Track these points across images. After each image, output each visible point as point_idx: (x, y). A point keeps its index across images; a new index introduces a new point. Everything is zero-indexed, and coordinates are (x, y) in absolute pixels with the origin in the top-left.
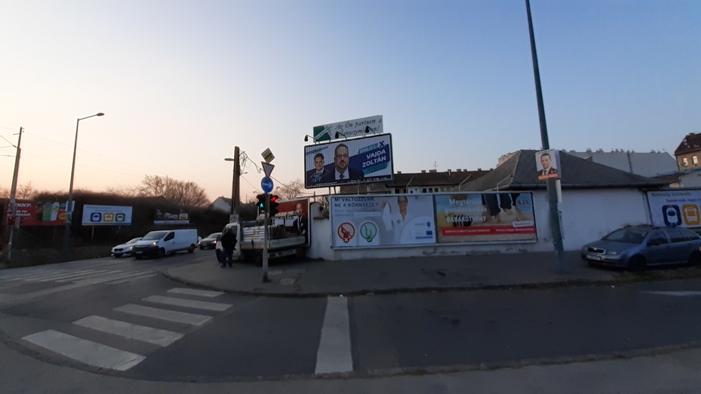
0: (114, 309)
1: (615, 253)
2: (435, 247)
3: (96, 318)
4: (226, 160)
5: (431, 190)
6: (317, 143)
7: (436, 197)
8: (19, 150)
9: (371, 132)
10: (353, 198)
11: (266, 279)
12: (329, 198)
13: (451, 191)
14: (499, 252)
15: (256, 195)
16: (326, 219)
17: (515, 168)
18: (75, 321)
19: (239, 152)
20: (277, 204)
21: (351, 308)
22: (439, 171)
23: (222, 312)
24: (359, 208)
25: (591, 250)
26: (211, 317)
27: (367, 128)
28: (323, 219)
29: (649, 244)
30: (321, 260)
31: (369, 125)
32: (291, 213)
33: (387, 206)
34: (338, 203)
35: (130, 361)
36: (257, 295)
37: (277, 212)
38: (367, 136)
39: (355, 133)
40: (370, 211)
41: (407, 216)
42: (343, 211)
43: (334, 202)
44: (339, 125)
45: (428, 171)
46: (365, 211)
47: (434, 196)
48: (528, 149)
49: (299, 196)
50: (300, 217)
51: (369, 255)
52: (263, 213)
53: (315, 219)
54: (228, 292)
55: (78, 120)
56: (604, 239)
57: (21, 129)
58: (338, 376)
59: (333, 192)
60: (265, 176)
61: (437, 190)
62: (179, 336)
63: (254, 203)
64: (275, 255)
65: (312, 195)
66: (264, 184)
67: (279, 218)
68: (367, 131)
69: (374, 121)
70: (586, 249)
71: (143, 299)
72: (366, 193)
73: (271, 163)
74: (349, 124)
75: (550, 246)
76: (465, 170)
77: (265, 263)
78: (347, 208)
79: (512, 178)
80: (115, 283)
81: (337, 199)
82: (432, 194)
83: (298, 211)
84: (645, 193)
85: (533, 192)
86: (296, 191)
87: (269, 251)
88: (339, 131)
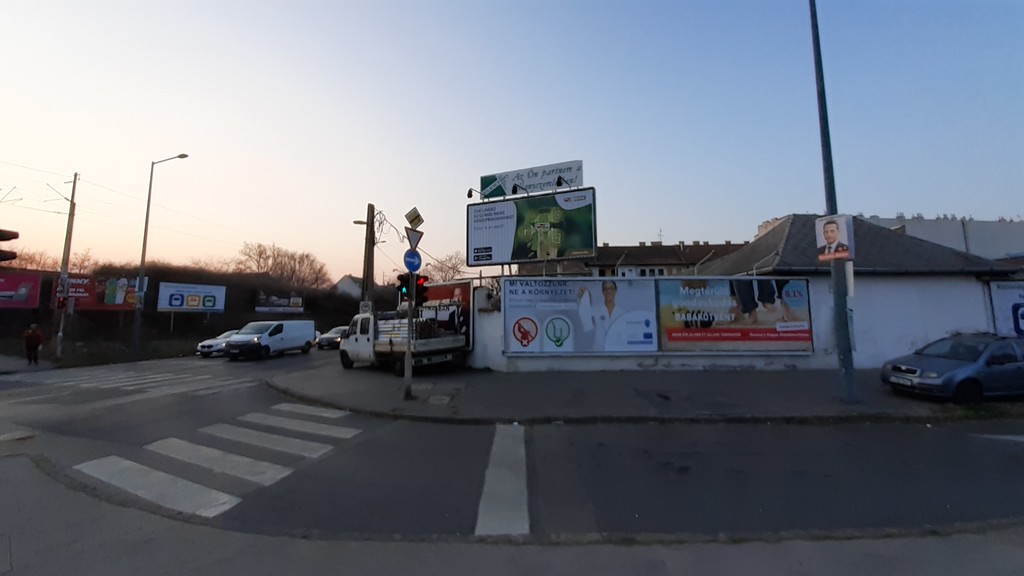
0: (200, 430)
1: (935, 375)
2: (657, 358)
3: (174, 442)
4: (356, 222)
5: (652, 272)
6: (486, 200)
7: (660, 282)
8: (73, 205)
9: (564, 184)
10: (535, 281)
11: (409, 395)
12: (502, 280)
13: (683, 274)
14: (754, 367)
15: (397, 274)
16: (496, 313)
17: (783, 242)
18: (148, 443)
19: (373, 212)
20: (426, 288)
21: (528, 442)
22: (666, 243)
23: (346, 440)
24: (545, 297)
25: (897, 369)
26: (330, 447)
27: (560, 178)
28: (492, 311)
29: (988, 363)
30: (488, 370)
31: (562, 175)
32: (446, 301)
33: (586, 294)
34: (513, 288)
35: (219, 503)
36: (396, 417)
37: (426, 300)
38: (558, 191)
39: (542, 186)
40: (560, 301)
41: (616, 310)
42: (521, 300)
43: (509, 287)
44: (519, 175)
45: (648, 244)
46: (554, 301)
47: (656, 281)
48: (805, 213)
49: (457, 277)
50: (458, 307)
51: (557, 365)
52: (406, 301)
53: (480, 310)
54: (356, 412)
55: (153, 164)
56: (918, 353)
57: (76, 175)
58: (508, 540)
59: (507, 273)
60: (409, 247)
61: (661, 272)
62: (286, 472)
63: (394, 285)
64: (421, 361)
65: (478, 276)
66: (408, 259)
67: (429, 308)
68: (559, 183)
69: (570, 169)
70: (889, 367)
71: (239, 418)
72: (555, 275)
73: (418, 229)
74: (532, 173)
75: (833, 361)
76: (706, 244)
77: (408, 372)
78: (527, 296)
79: (778, 258)
80: (201, 393)
81: (512, 283)
82: (653, 278)
83: (456, 299)
84: (987, 283)
85: (809, 279)
86: (455, 269)
87: (414, 355)
88: (518, 182)
